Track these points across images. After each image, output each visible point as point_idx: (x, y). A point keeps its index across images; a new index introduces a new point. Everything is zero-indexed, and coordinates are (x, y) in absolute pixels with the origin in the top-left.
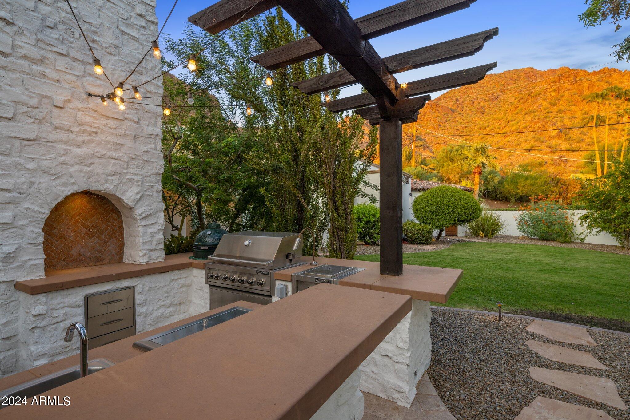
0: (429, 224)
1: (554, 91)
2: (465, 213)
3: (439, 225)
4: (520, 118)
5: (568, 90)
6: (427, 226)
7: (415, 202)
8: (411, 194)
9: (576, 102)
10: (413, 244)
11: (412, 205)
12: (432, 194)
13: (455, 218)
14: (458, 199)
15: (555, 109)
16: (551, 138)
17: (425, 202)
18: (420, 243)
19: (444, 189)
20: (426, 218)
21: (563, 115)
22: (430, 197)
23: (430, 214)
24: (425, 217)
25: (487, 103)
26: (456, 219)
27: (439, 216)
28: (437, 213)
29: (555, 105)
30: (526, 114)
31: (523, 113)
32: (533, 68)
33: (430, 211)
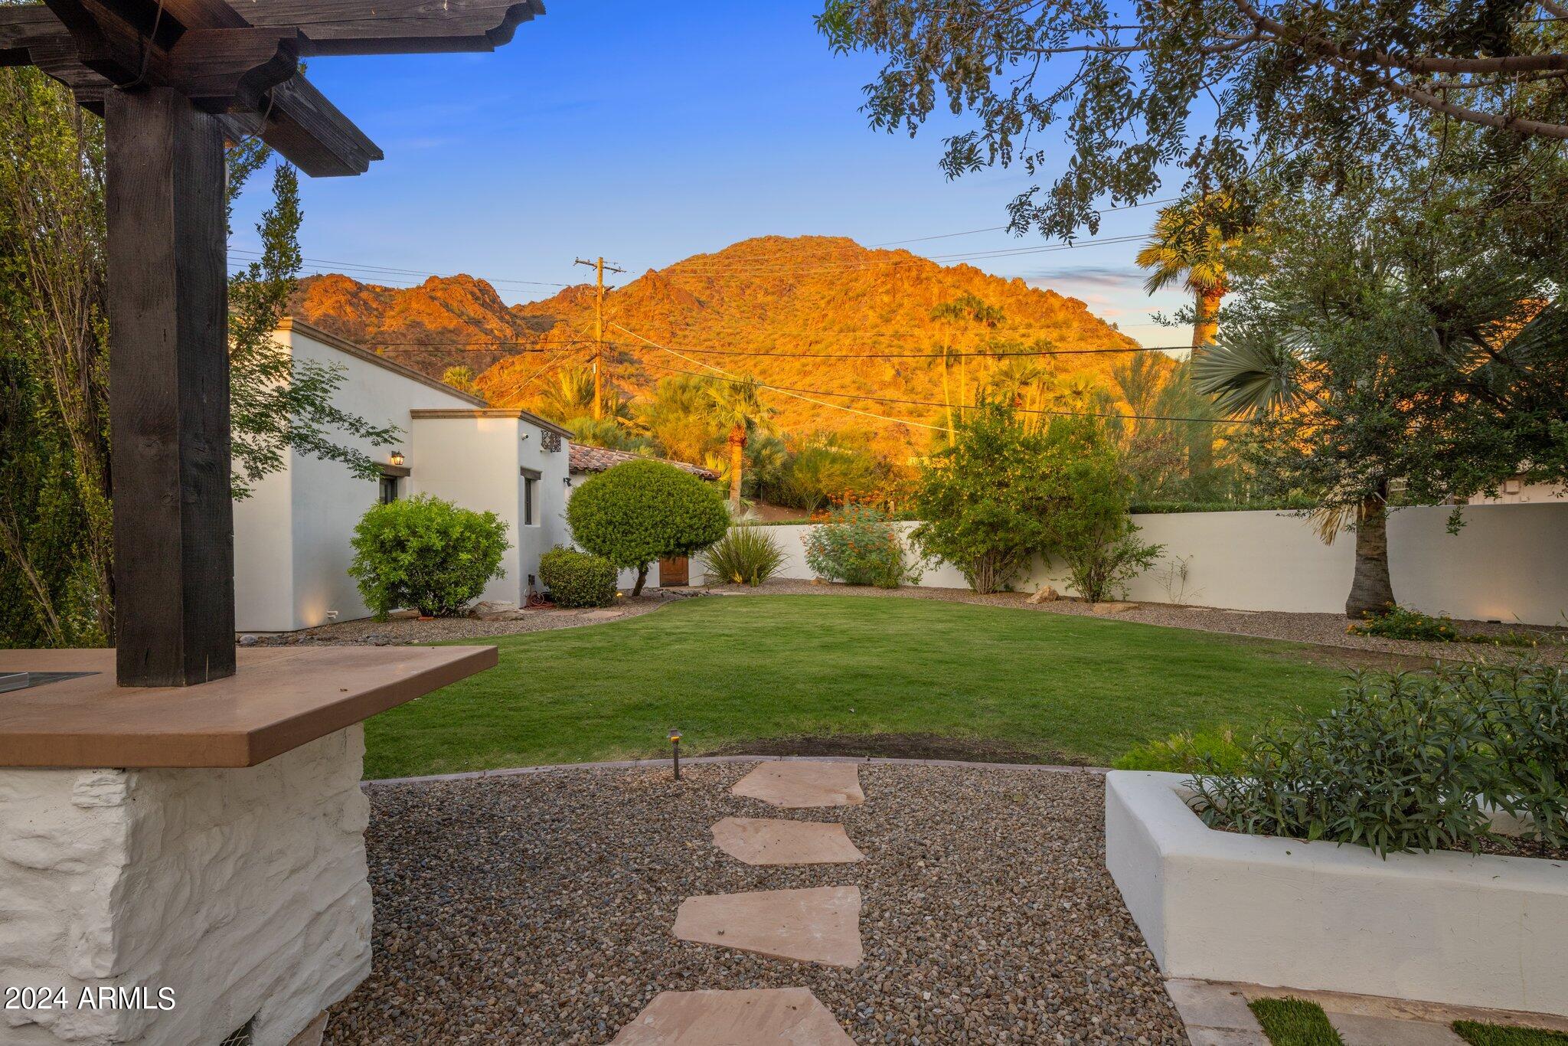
0: (608, 554)
1: (887, 292)
2: (691, 526)
3: (633, 557)
4: (831, 339)
5: (909, 295)
6: (604, 560)
7: (573, 499)
8: (569, 480)
9: (921, 320)
10: (567, 607)
11: (565, 506)
12: (616, 480)
13: (669, 538)
14: (675, 493)
15: (888, 330)
16: (884, 385)
17: (596, 497)
18: (585, 604)
19: (644, 467)
20: (599, 541)
21: (901, 343)
22: (611, 486)
23: (610, 528)
24: (598, 537)
25: (769, 298)
26: (672, 541)
27: (633, 533)
28: (627, 526)
29: (888, 321)
30: (841, 331)
31: (836, 328)
32: (851, 240)
33: (610, 523)
